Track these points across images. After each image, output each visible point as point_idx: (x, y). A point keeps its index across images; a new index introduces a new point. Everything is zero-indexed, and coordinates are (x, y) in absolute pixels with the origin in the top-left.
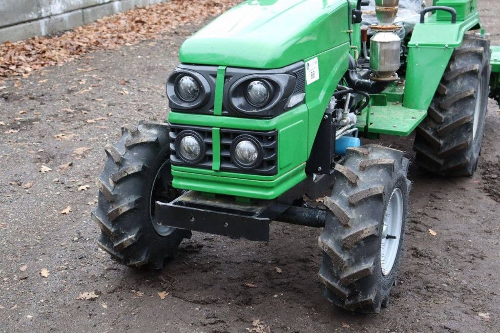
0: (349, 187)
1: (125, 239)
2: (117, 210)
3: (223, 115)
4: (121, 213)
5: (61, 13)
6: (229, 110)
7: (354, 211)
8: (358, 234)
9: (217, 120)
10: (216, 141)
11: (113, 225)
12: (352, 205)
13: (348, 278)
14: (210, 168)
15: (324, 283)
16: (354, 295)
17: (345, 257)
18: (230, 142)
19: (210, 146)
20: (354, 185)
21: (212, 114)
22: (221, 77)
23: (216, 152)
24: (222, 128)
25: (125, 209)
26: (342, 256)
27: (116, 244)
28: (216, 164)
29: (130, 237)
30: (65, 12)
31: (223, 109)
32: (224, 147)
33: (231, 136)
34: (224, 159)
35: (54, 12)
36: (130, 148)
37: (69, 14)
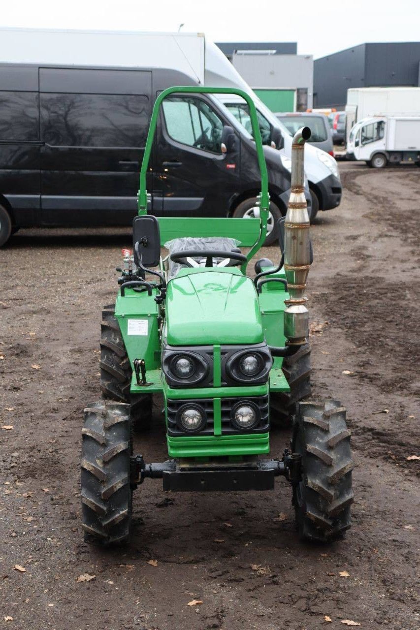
0: (322, 434)
1: (117, 515)
2: (112, 488)
3: (222, 386)
4: (115, 490)
6: (229, 380)
7: (333, 453)
8: (342, 470)
9: (217, 391)
10: (217, 410)
11: (105, 504)
12: (330, 448)
13: (335, 509)
14: (212, 434)
15: (312, 518)
16: (335, 524)
17: (332, 492)
18: (230, 409)
19: (211, 415)
20: (326, 431)
21: (212, 387)
22: (217, 355)
23: (217, 419)
24: (221, 397)
25: (120, 486)
26: (330, 492)
27: (105, 523)
28: (218, 430)
29: (121, 512)
31: (222, 380)
32: (224, 414)
33: (231, 404)
34: (224, 424)
36: (108, 429)
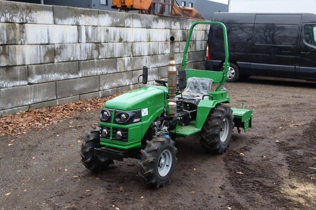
0: (148, 147)
3: (113, 123)
4: (86, 151)
5: (108, 89)
6: (115, 122)
7: (148, 154)
8: (148, 161)
9: (112, 125)
10: (111, 131)
11: (84, 156)
12: (148, 152)
13: (145, 174)
14: (109, 139)
15: (140, 176)
16: (148, 180)
17: (145, 168)
18: (115, 131)
20: (150, 147)
21: (110, 123)
22: (114, 112)
23: (111, 134)
24: (113, 127)
25: (88, 151)
26: (144, 167)
27: (85, 162)
28: (111, 138)
29: (89, 159)
30: (110, 89)
31: (114, 122)
32: (113, 133)
33: (116, 129)
34: (113, 136)
35: (105, 88)
36: (92, 132)
37: (112, 89)
